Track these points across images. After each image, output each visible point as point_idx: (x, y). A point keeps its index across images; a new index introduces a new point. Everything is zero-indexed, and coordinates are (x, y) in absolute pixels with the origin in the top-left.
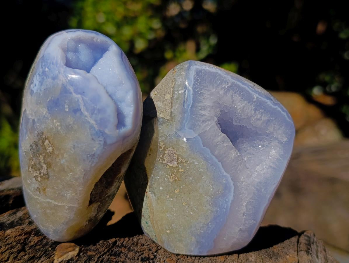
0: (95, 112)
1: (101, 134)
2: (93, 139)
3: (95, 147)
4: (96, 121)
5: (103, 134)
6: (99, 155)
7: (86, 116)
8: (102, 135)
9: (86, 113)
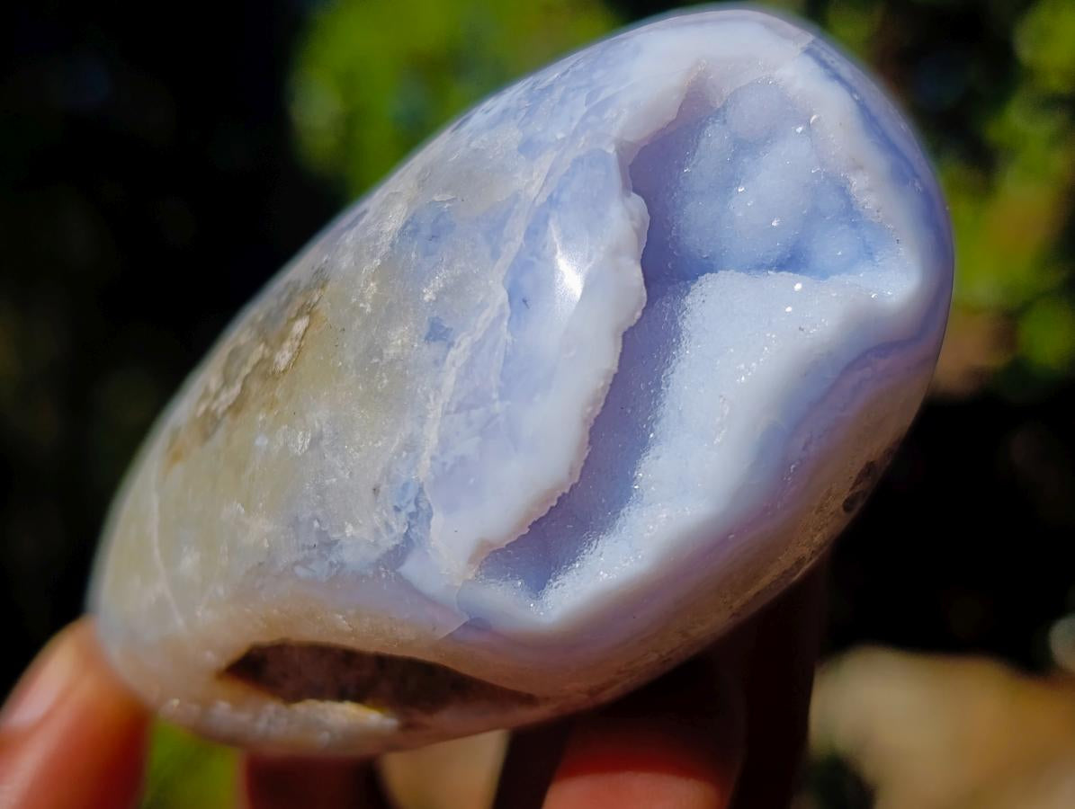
0: (476, 414)
1: (412, 508)
2: (376, 490)
3: (355, 524)
4: (444, 443)
5: (419, 517)
6: (342, 565)
7: (438, 388)
8: (411, 515)
9: (449, 380)
